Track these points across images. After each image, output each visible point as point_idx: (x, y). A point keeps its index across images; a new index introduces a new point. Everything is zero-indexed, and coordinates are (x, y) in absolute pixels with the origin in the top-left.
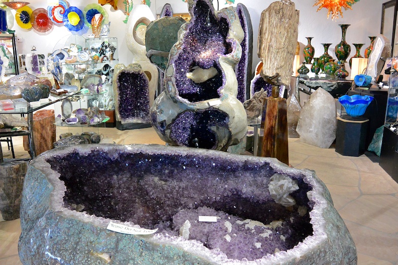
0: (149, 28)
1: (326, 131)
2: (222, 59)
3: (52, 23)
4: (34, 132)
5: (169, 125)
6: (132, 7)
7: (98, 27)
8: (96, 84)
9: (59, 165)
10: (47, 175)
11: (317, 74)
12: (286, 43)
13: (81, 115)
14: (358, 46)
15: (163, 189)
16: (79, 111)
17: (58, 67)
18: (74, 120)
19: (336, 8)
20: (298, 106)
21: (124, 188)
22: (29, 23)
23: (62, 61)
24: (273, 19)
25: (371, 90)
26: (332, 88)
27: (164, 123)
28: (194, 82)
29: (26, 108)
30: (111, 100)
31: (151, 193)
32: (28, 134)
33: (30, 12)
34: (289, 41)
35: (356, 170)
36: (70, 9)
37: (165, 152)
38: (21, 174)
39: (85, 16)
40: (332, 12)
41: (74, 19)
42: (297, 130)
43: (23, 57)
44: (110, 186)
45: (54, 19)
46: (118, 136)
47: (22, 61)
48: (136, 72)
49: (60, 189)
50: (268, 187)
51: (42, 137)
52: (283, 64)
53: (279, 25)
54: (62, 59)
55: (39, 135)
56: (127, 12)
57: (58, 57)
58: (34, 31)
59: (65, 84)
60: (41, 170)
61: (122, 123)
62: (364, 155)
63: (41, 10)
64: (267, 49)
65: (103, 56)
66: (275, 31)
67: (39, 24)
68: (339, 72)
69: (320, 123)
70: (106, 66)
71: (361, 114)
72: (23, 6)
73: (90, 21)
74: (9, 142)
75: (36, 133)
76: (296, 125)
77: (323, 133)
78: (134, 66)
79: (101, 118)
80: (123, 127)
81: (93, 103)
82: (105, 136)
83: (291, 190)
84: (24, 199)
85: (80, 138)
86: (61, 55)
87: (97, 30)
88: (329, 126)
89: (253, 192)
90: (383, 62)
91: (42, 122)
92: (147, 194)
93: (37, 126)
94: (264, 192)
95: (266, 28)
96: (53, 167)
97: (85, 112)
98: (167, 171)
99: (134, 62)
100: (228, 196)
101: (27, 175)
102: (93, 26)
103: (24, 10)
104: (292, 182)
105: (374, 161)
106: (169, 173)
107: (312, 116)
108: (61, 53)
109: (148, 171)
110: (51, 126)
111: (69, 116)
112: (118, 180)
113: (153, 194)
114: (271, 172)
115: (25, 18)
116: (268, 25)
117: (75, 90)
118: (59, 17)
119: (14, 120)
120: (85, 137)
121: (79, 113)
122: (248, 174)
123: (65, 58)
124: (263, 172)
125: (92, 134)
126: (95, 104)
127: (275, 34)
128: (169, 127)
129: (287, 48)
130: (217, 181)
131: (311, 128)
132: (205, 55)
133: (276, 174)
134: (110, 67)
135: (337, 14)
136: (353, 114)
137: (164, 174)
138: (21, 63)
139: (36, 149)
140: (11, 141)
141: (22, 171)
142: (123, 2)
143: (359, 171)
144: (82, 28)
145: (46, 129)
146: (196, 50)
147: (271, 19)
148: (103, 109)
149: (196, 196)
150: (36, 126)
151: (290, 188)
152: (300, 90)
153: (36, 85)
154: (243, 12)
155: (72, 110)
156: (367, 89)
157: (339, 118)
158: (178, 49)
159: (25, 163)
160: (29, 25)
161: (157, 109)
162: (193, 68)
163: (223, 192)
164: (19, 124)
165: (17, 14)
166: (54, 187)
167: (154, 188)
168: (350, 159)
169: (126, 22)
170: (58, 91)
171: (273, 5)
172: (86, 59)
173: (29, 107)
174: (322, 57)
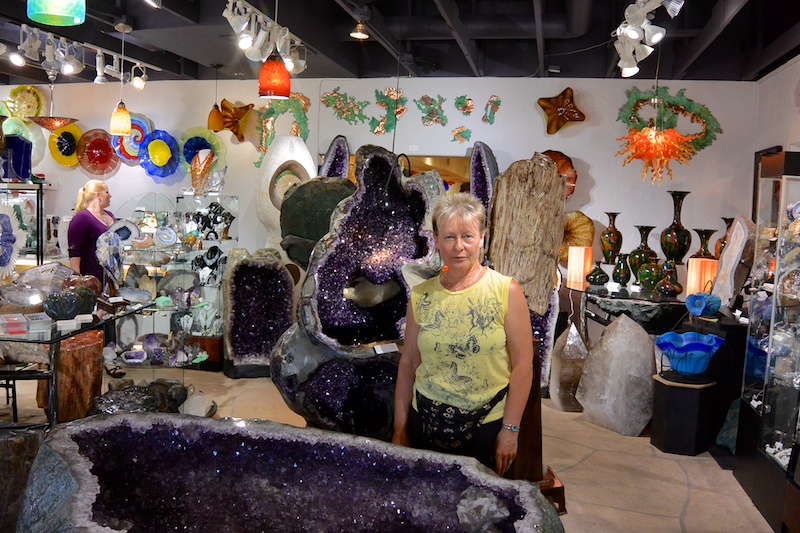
0: (288, 196)
1: (634, 401)
2: (408, 267)
3: (117, 159)
4: (59, 374)
5: (303, 384)
6: (273, 137)
7: (202, 175)
8: (187, 288)
9: (94, 446)
10: (71, 463)
11: (624, 284)
12: (540, 237)
13: (154, 347)
14: (705, 235)
15: (275, 502)
16: (149, 338)
17: (117, 256)
18: (139, 355)
19: (659, 160)
20: (582, 348)
21: (206, 495)
22: (75, 155)
23: (125, 242)
24: (515, 190)
25: (723, 322)
26: (650, 315)
27: (294, 380)
28: (356, 305)
29: (50, 332)
30: (217, 317)
31: (253, 508)
32: (48, 378)
33: (78, 135)
34: (546, 232)
35: (683, 484)
36: (155, 135)
37: (280, 435)
38: (25, 455)
39: (182, 149)
40: (650, 168)
41: (159, 155)
42: (577, 397)
43: (56, 221)
44: (181, 489)
45: (122, 151)
46: (223, 390)
47: (52, 228)
48: (269, 265)
49: (89, 490)
50: (456, 509)
51: (75, 383)
52: (532, 274)
53: (526, 202)
54: (126, 238)
55: (69, 380)
56: (262, 147)
57: (118, 237)
58: (82, 171)
59: (127, 285)
60: (60, 454)
61: (236, 363)
62: (707, 453)
63: (99, 132)
64: (503, 247)
65: (208, 229)
66: (518, 213)
67: (92, 157)
68: (664, 284)
69: (621, 385)
70: (214, 250)
71: (699, 370)
72: (65, 125)
73: (189, 159)
74: (10, 390)
75: (64, 375)
76: (576, 386)
77: (627, 405)
78: (266, 254)
79: (190, 355)
80: (236, 373)
81: (182, 319)
82: (197, 391)
83: (495, 516)
84: (27, 503)
85: (146, 393)
86: (126, 233)
87: (200, 181)
88: (638, 392)
89: (431, 517)
90: (747, 270)
91: (76, 355)
92: (246, 509)
93: (67, 361)
94: (450, 519)
95: (502, 209)
96: (82, 450)
97: (160, 340)
98: (283, 470)
99: (268, 246)
100: (387, 521)
101: (36, 461)
102: (193, 172)
103: (67, 131)
104: (497, 504)
105: (724, 466)
106: (287, 473)
107: (606, 372)
108: (125, 228)
109: (250, 468)
110: (94, 362)
111: (131, 345)
112: (197, 481)
113: (255, 510)
114: (463, 483)
115: (68, 145)
116: (504, 201)
117: (146, 298)
118: (132, 149)
119: (24, 350)
120: (157, 389)
121: (150, 342)
122: (424, 484)
123: (131, 238)
124: (451, 482)
125: (173, 384)
126: (186, 322)
127: (518, 219)
128: (302, 387)
129: (541, 245)
130: (371, 493)
131: (604, 394)
132: (379, 258)
133: (471, 487)
134: (221, 253)
135: (661, 172)
136: (683, 370)
137: (279, 473)
138: (49, 232)
139: (61, 405)
140: (13, 387)
141: (28, 449)
142: (257, 128)
143: (689, 485)
144: (173, 172)
145: (84, 368)
146: (363, 247)
147: (511, 192)
148: (200, 334)
149: (332, 517)
150: (64, 362)
151: (493, 513)
152: (587, 315)
153: (72, 288)
154: (484, 158)
155: (137, 334)
156: (715, 320)
157: (657, 377)
158: (326, 248)
159: (35, 435)
160: (74, 158)
161: (283, 353)
162: (357, 280)
163: (380, 515)
164: (33, 358)
165: (51, 137)
166: (80, 484)
167: (258, 499)
168: (678, 461)
169: (258, 164)
170: (112, 300)
171: (515, 167)
172: (172, 242)
173: (54, 330)
174: (634, 253)
